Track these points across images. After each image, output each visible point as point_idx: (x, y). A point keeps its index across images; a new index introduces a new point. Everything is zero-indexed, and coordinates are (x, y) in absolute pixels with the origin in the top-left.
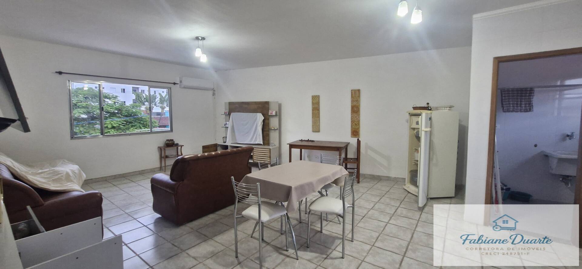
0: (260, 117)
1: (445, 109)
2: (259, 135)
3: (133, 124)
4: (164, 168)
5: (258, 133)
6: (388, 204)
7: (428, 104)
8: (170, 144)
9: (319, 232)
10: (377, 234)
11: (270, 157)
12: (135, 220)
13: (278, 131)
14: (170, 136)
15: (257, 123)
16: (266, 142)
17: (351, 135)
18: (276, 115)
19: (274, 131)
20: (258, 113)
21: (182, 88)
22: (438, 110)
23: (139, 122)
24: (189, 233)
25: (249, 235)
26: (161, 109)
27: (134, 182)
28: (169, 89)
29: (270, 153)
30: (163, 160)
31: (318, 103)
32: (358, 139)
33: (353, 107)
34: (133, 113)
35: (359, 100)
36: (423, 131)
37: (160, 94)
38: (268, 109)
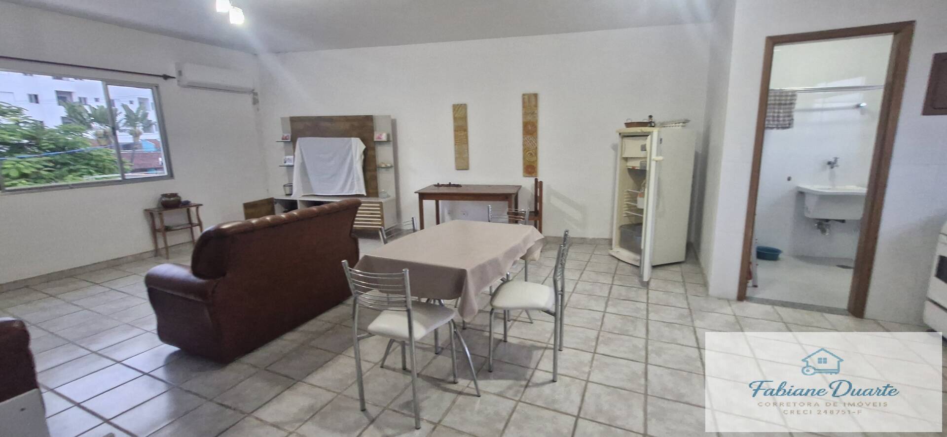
0: (357, 146)
1: (677, 125)
2: (359, 180)
3: (72, 167)
4: (163, 252)
5: (355, 175)
6: (595, 282)
7: (651, 117)
8: (171, 203)
9: (501, 340)
10: (595, 333)
11: (382, 218)
12: (118, 364)
13: (392, 171)
14: (169, 187)
15: (352, 155)
16: (371, 191)
17: (524, 172)
18: (388, 141)
19: (386, 170)
20: (352, 138)
21: (185, 87)
22: (664, 127)
23: (86, 162)
24: (251, 376)
25: (376, 364)
26: (131, 136)
27: (97, 284)
28: (155, 88)
29: (382, 210)
30: (159, 235)
31: (465, 118)
32: (536, 180)
33: (525, 125)
34: (67, 143)
35: (536, 112)
36: (654, 160)
37: (124, 106)
38: (372, 131)
